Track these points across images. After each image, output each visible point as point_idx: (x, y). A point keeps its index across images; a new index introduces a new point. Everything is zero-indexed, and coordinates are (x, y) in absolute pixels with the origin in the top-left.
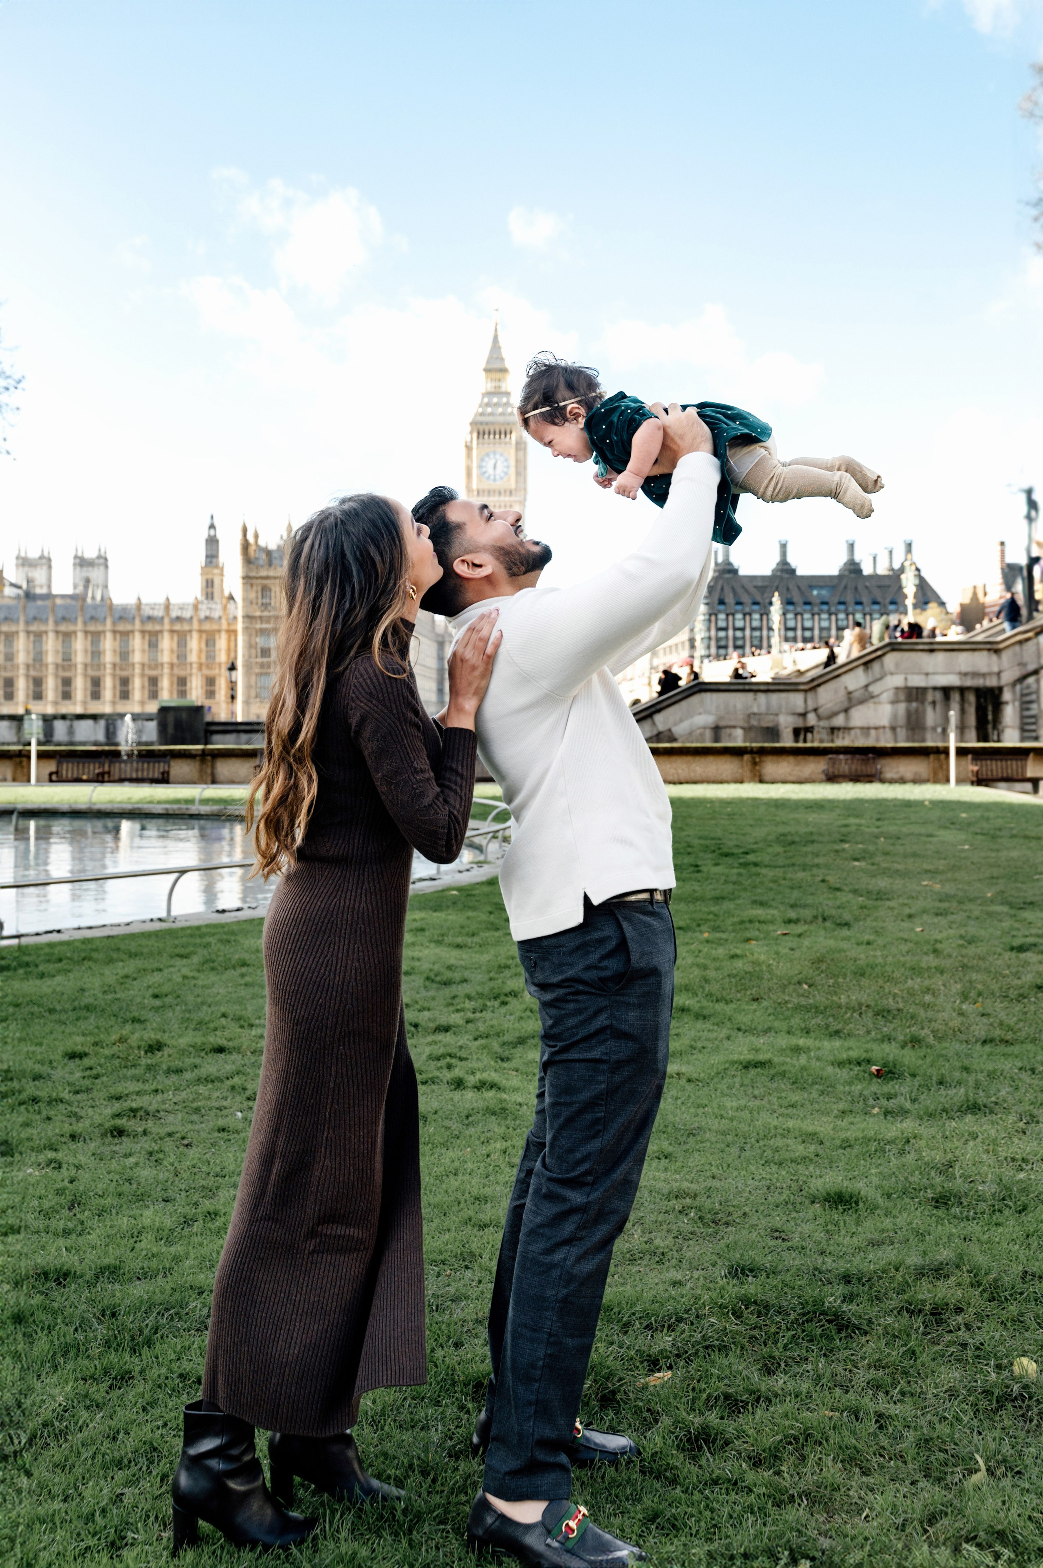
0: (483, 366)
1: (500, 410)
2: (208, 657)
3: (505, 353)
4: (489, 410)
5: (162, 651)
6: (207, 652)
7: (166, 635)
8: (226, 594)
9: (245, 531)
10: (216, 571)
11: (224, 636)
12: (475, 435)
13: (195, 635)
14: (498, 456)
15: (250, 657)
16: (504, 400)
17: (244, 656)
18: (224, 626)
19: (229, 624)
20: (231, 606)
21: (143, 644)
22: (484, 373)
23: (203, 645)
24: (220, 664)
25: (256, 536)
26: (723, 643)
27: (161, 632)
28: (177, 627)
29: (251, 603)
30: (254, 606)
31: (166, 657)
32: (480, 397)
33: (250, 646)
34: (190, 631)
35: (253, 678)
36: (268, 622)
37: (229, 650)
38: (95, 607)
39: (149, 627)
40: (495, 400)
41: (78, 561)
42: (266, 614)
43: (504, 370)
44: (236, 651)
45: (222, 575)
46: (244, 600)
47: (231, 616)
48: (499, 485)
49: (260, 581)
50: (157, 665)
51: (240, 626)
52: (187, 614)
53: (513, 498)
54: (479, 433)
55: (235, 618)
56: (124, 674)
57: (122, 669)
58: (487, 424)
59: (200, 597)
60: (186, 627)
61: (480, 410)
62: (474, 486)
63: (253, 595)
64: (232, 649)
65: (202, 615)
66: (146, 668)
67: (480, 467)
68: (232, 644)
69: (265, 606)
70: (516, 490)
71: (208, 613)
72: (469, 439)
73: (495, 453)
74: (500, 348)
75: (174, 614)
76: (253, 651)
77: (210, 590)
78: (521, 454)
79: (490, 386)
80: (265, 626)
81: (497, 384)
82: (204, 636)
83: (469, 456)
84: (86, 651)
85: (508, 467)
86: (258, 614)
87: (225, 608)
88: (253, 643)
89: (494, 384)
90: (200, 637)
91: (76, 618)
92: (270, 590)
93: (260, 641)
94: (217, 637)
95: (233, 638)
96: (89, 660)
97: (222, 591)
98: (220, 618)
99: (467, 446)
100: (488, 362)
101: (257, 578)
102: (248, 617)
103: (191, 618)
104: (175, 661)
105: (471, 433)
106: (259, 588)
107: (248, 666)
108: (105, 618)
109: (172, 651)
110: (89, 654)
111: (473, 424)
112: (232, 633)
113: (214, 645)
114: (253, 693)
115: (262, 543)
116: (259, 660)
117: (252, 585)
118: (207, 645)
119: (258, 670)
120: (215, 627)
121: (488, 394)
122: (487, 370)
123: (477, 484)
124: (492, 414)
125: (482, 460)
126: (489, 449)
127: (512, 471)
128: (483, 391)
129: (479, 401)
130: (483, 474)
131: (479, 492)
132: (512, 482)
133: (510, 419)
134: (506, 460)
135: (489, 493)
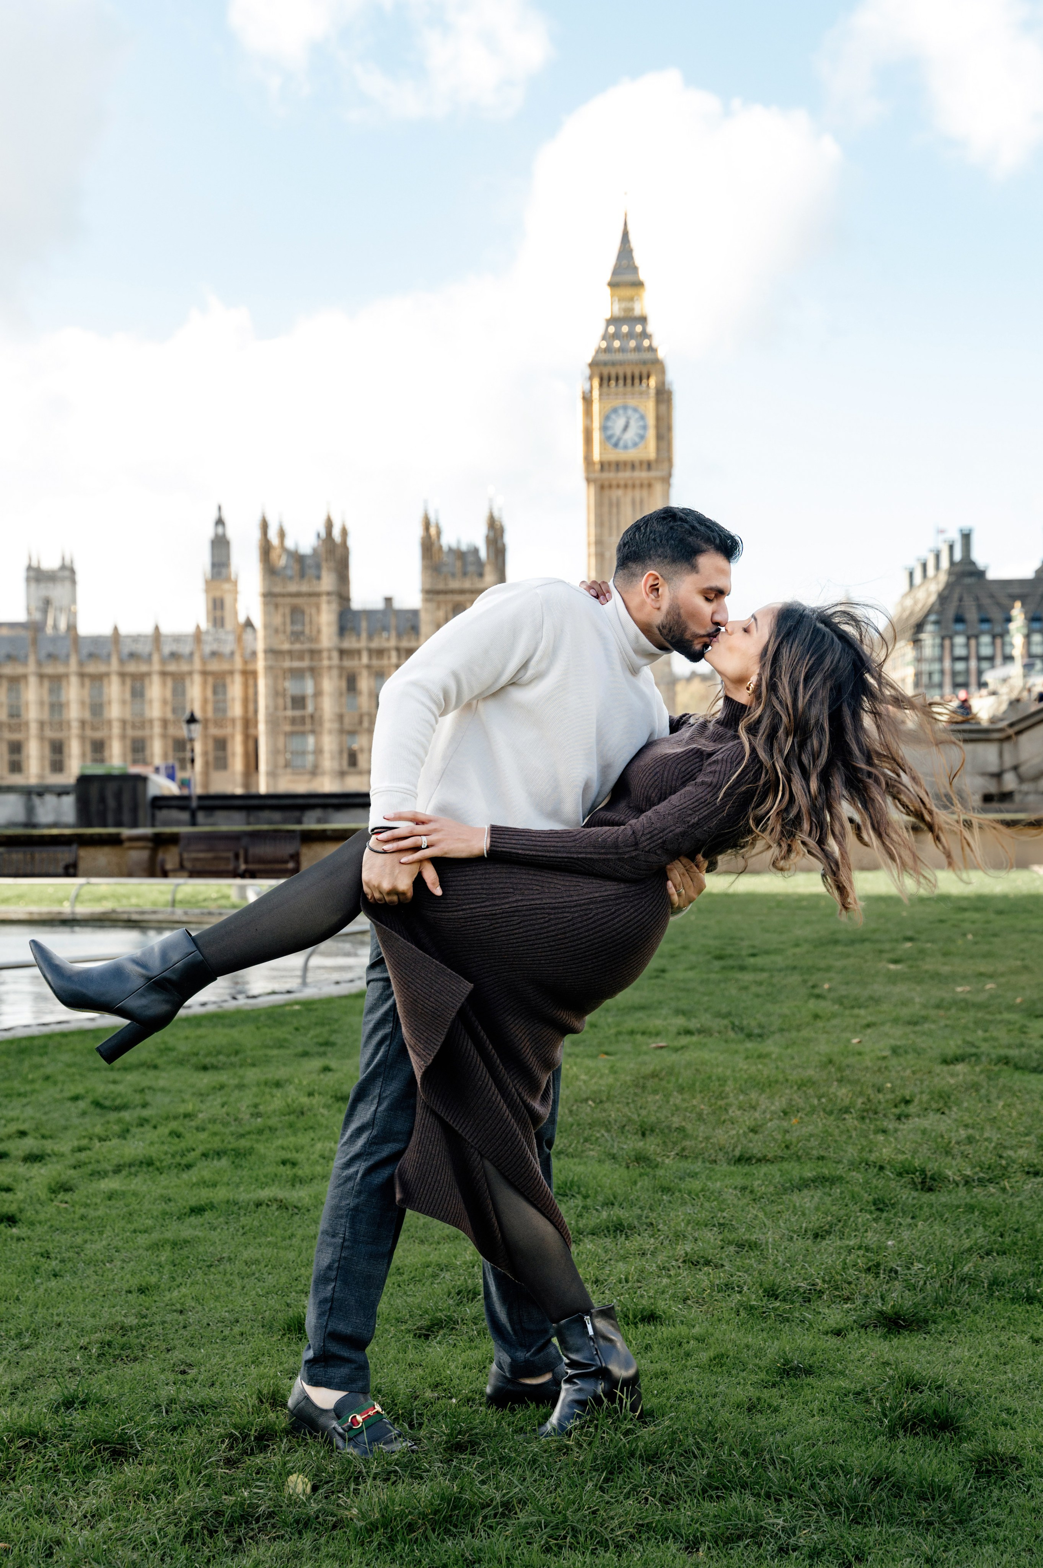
0: (607, 279)
1: (633, 344)
2: (216, 710)
4: (617, 344)
5: (151, 701)
6: (216, 702)
7: (156, 680)
8: (242, 619)
9: (265, 526)
10: (227, 586)
11: (238, 679)
12: (596, 382)
13: (197, 679)
14: (630, 412)
15: (276, 708)
16: (639, 328)
17: (267, 707)
18: (238, 664)
19: (245, 662)
20: (248, 636)
21: (123, 692)
22: (608, 290)
23: (209, 693)
24: (233, 721)
25: (282, 534)
26: (960, 679)
27: (149, 674)
28: (172, 667)
29: (276, 631)
30: (282, 637)
31: (155, 711)
32: (603, 325)
33: (276, 693)
34: (190, 673)
35: (281, 740)
36: (301, 658)
37: (246, 701)
38: (55, 639)
39: (132, 668)
40: (625, 329)
41: (32, 574)
42: (297, 646)
43: (638, 285)
44: (256, 702)
45: (235, 592)
46: (266, 626)
47: (248, 651)
48: (633, 454)
49: (288, 600)
50: (143, 723)
51: (260, 664)
52: (186, 649)
53: (653, 474)
54: (601, 379)
55: (254, 654)
56: (98, 734)
57: (93, 729)
58: (614, 364)
59: (204, 625)
60: (185, 667)
61: (604, 345)
62: (596, 457)
63: (278, 620)
64: (249, 700)
65: (207, 649)
66: (128, 727)
67: (605, 428)
68: (251, 691)
69: (297, 636)
70: (657, 460)
71: (215, 647)
72: (587, 386)
73: (625, 408)
74: (631, 251)
75: (167, 649)
76: (280, 701)
77: (218, 613)
78: (663, 408)
79: (617, 310)
80: (296, 664)
81: (629, 305)
82: (210, 680)
83: (588, 413)
84: (41, 703)
85: (645, 427)
86: (286, 646)
87: (239, 639)
88: (280, 688)
89: (623, 305)
90: (205, 683)
91: (26, 657)
92: (303, 612)
93: (291, 687)
94: (228, 680)
95: (251, 682)
96: (46, 716)
97: (236, 614)
98: (232, 654)
99: (584, 398)
100: (615, 272)
101: (283, 595)
102: (272, 652)
103: (191, 654)
104: (170, 716)
105: (591, 378)
106: (288, 611)
107: (273, 723)
108: (68, 656)
109: (164, 702)
110: (46, 708)
111: (594, 365)
112: (249, 675)
113: (225, 693)
114: (281, 761)
115: (290, 544)
116: (289, 713)
117: (277, 606)
118: (215, 692)
119: (288, 728)
120: (226, 666)
121: (614, 321)
122: (612, 285)
123: (601, 454)
124: (621, 350)
125: (606, 418)
126: (618, 402)
127: (651, 433)
128: (608, 316)
129: (601, 331)
130: (608, 439)
131: (603, 466)
132: (650, 450)
133: (648, 356)
134: (643, 417)
135: (618, 466)
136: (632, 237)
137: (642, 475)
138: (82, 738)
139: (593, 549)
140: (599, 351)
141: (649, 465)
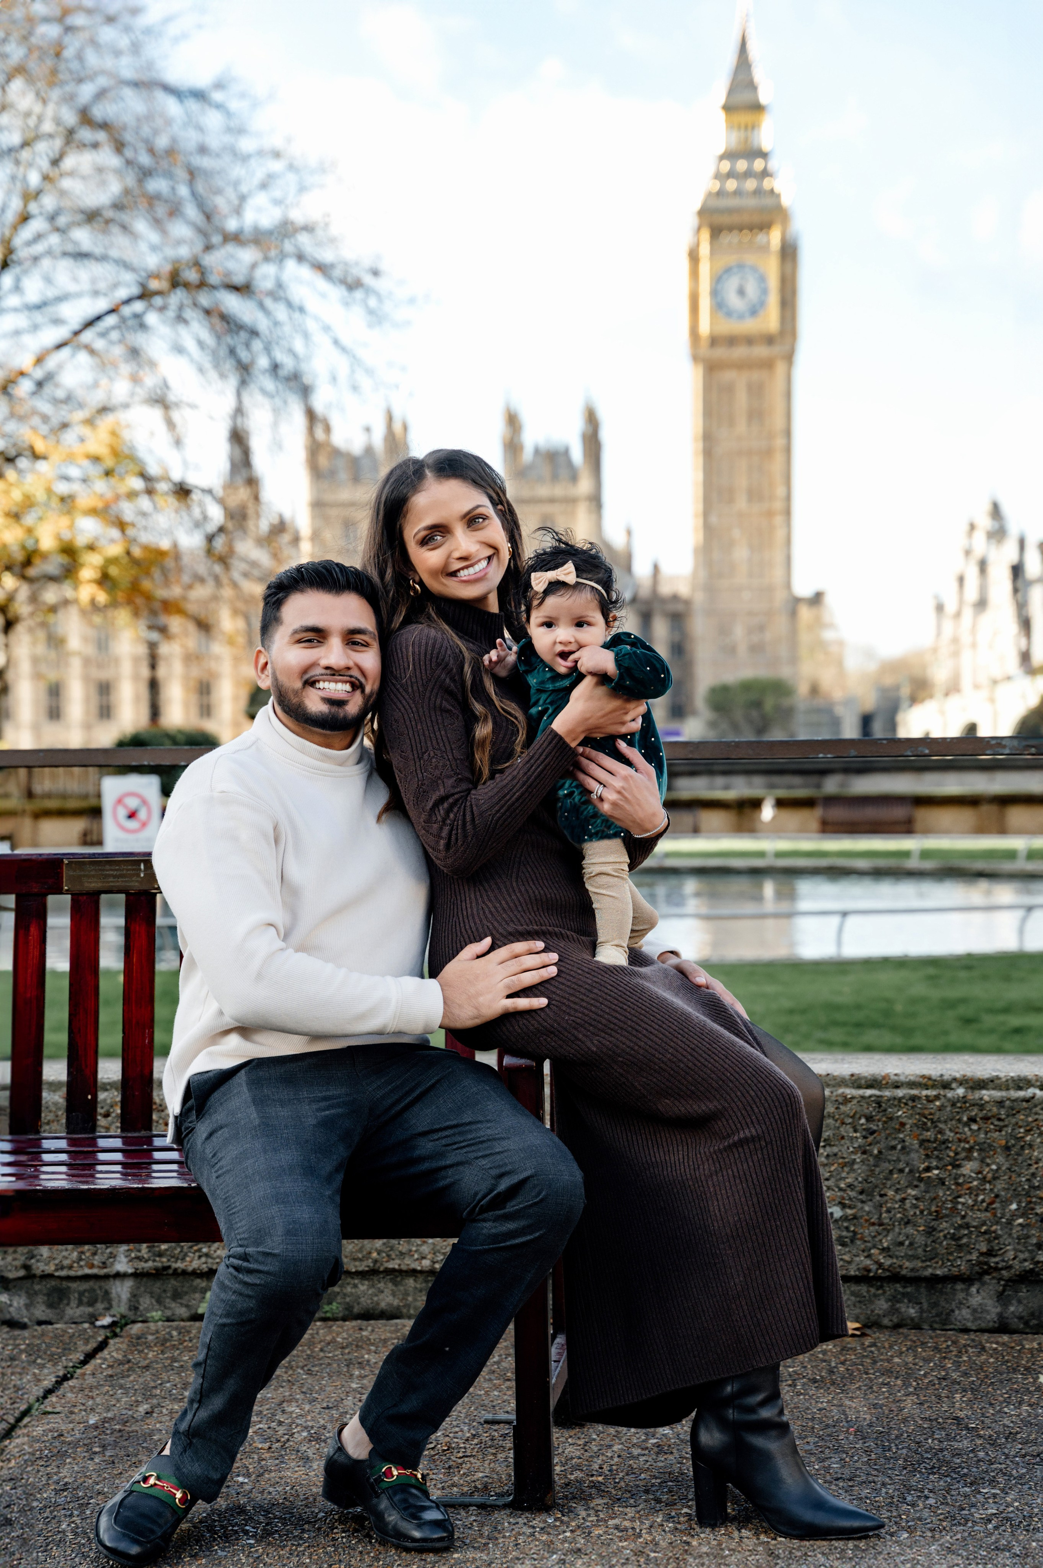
0: (722, 100)
1: (750, 184)
3: (759, 74)
4: (731, 185)
10: (248, 492)
12: (705, 235)
14: (746, 272)
16: (759, 165)
22: (722, 115)
32: (716, 159)
40: (743, 165)
43: (758, 108)
48: (749, 326)
49: (339, 511)
53: (773, 350)
54: (713, 230)
56: (104, 675)
57: (100, 666)
58: (728, 211)
61: (716, 187)
62: (703, 330)
63: (328, 533)
67: (715, 293)
70: (780, 334)
72: (695, 240)
73: (741, 267)
74: (749, 66)
78: (789, 264)
79: (733, 140)
81: (748, 135)
83: (695, 271)
85: (766, 291)
89: (741, 135)
99: (691, 254)
100: (731, 92)
105: (699, 229)
111: (704, 213)
121: (729, 155)
122: (728, 108)
123: (712, 324)
124: (737, 193)
125: (718, 281)
126: (730, 259)
127: (773, 300)
128: (721, 150)
129: (712, 170)
130: (719, 305)
131: (714, 341)
132: (771, 320)
133: (768, 201)
134: (762, 279)
135: (732, 341)
136: (751, 46)
137: (761, 351)
138: (86, 679)
139: (700, 445)
140: (710, 195)
141: (770, 340)
